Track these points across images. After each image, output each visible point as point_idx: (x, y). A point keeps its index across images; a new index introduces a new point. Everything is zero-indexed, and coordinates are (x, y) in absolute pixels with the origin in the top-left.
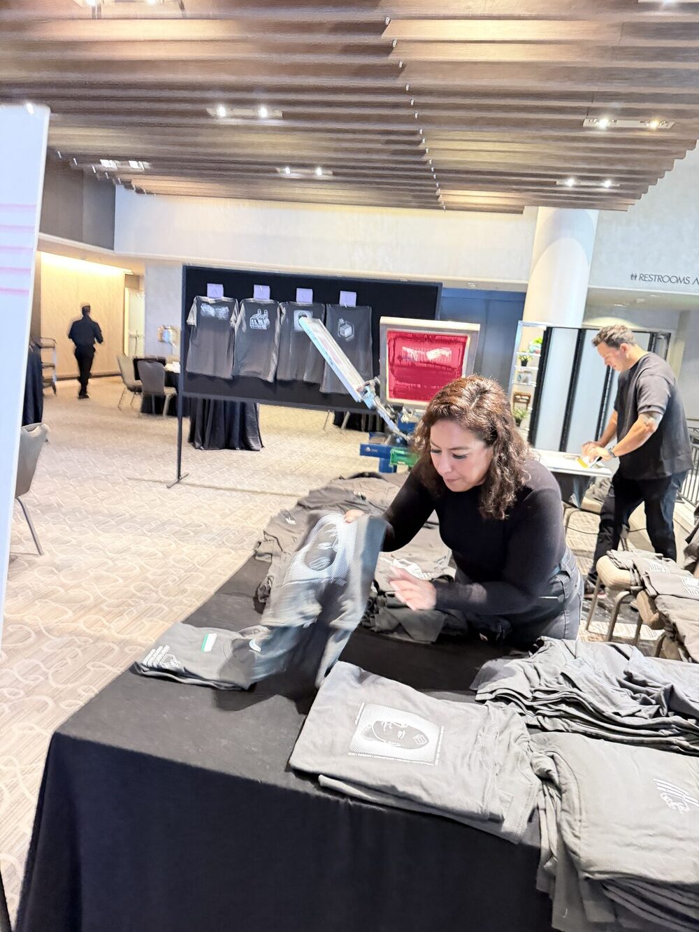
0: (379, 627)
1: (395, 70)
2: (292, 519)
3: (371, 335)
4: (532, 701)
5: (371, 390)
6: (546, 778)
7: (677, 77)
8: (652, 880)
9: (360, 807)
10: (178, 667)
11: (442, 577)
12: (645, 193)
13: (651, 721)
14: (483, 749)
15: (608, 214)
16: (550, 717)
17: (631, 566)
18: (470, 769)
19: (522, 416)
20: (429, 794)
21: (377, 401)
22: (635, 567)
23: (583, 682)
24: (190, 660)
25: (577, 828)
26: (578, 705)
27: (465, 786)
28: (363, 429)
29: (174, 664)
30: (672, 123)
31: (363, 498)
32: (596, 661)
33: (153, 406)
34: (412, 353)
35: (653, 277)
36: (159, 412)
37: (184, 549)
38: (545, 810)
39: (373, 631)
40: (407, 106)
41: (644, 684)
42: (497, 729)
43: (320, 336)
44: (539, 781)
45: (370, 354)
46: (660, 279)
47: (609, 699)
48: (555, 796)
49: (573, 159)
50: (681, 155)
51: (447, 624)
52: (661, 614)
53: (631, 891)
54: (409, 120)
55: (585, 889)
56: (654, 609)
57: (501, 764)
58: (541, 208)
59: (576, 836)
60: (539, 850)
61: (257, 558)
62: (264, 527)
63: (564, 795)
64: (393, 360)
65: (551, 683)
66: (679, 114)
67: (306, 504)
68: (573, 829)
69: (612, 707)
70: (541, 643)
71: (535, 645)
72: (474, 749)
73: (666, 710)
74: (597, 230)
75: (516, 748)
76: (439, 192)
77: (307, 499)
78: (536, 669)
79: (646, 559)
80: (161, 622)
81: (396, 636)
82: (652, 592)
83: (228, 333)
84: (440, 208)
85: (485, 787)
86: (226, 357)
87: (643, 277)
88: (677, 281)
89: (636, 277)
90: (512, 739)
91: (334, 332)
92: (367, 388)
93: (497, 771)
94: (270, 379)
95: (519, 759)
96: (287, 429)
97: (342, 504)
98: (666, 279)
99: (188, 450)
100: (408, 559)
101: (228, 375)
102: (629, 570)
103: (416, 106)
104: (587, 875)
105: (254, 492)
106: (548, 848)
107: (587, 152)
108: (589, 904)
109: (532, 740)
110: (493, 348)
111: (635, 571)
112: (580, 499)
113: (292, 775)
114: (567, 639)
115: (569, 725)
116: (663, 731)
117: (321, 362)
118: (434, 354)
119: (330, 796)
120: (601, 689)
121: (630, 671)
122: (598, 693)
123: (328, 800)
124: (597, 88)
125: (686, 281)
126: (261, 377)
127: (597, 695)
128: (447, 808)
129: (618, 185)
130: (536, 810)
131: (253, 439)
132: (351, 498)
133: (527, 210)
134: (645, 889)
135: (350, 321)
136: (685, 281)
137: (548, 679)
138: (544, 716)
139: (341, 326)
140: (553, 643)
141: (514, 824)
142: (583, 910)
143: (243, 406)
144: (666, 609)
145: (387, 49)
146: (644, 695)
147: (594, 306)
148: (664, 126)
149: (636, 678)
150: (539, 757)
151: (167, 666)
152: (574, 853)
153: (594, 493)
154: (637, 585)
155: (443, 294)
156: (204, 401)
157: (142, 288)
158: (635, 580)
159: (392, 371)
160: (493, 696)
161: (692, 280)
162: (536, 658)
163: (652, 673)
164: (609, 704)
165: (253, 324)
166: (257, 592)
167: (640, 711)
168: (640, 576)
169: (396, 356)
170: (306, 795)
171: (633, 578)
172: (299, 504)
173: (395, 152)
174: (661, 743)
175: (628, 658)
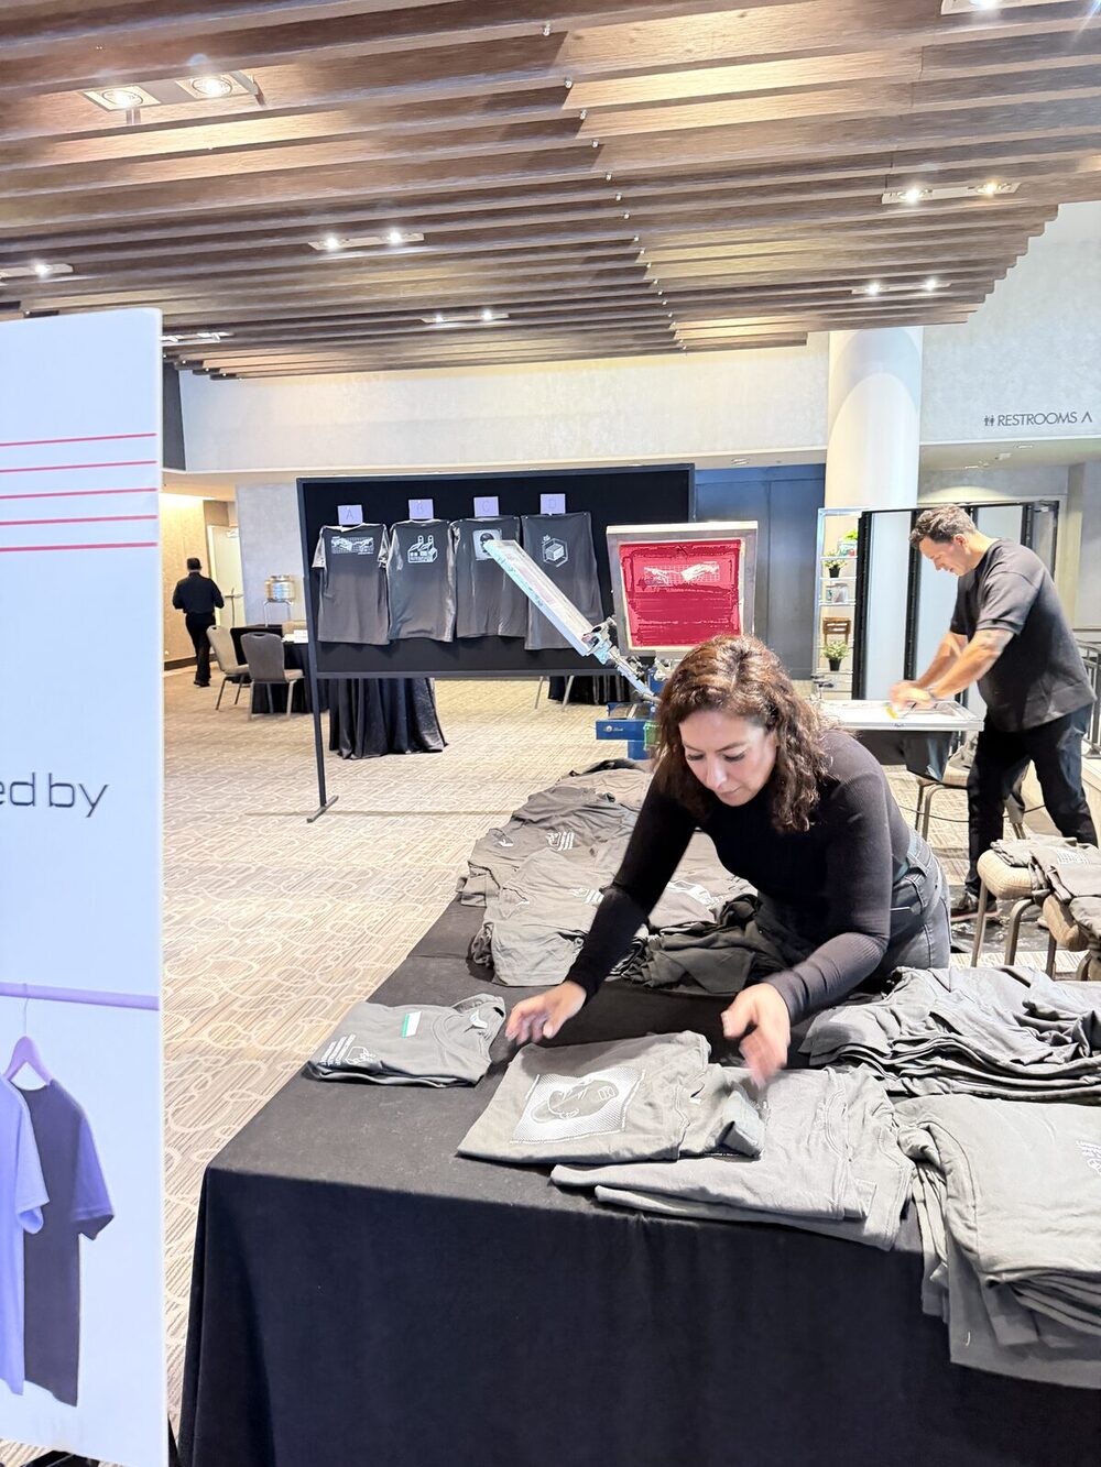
0: (655, 980)
1: (589, 154)
2: (509, 841)
3: (593, 554)
4: (892, 1058)
5: (603, 636)
6: (921, 1159)
7: (1015, 116)
8: (1082, 1272)
9: (659, 1224)
10: (371, 1061)
11: (741, 899)
12: (991, 291)
13: (1066, 1066)
14: (826, 1127)
15: (938, 330)
16: (920, 1077)
17: (1028, 860)
18: (810, 1155)
19: (840, 654)
20: (755, 1194)
21: (614, 652)
22: (1035, 860)
23: (963, 1022)
24: (388, 1051)
25: (971, 1218)
26: (960, 1055)
27: (805, 1177)
28: (596, 701)
29: (364, 1059)
30: (1016, 186)
31: (611, 799)
32: (981, 995)
33: (270, 701)
34: (660, 574)
35: (1020, 418)
36: (280, 709)
37: (346, 911)
38: (924, 1202)
39: (648, 986)
40: (611, 203)
41: (1053, 1017)
42: (846, 1098)
43: (518, 564)
44: (912, 1164)
45: (595, 585)
46: (1031, 419)
47: (1004, 1042)
48: (937, 1182)
49: (872, 254)
50: (1038, 229)
51: (757, 965)
52: (1080, 925)
53: (1054, 1293)
54: (617, 224)
55: (991, 1299)
56: (1070, 919)
57: (855, 1145)
58: (833, 333)
59: (970, 1228)
60: (920, 1257)
61: (463, 902)
62: (468, 855)
63: (948, 1177)
64: (633, 588)
65: (917, 1030)
66: (1025, 169)
67: (527, 816)
68: (966, 1219)
69: (1010, 1053)
70: (898, 976)
71: (889, 981)
72: (813, 1127)
73: (1087, 1049)
74: (924, 357)
75: (873, 1122)
76: (674, 326)
77: (525, 808)
78: (893, 1013)
79: (1050, 847)
80: (326, 1022)
81: (682, 989)
82: (1064, 895)
83: (376, 577)
84: (679, 350)
85: (834, 1176)
86: (376, 613)
87: (1003, 420)
88: (1058, 420)
89: (992, 421)
90: (867, 1111)
91: (536, 555)
92: (597, 635)
93: (850, 1156)
94: (447, 638)
95: (880, 1137)
96: (479, 712)
97: (580, 810)
98: (1040, 419)
99: (333, 762)
100: (689, 879)
101: (381, 639)
102: (1026, 866)
103: (625, 202)
104: (992, 1277)
105: (441, 813)
106: (933, 1252)
107: (891, 242)
108: (999, 1322)
109: (896, 1111)
110: (783, 555)
111: (1036, 867)
112: (941, 769)
113: (557, 1192)
114: (935, 967)
115: (949, 1085)
116: (1086, 1077)
117: (522, 602)
118: (691, 573)
119: (615, 1214)
120: (990, 1029)
121: (1032, 1001)
122: (987, 1036)
123: (611, 1219)
124: (896, 146)
125: (1071, 419)
126: (433, 637)
127: (986, 1039)
128: (782, 1210)
129: (948, 285)
130: (911, 1203)
131: (430, 734)
132: (592, 800)
133: (811, 337)
134: (1075, 1288)
135: (560, 537)
136: (1069, 418)
137: (912, 1025)
138: (911, 1077)
139: (547, 546)
140: (915, 974)
141: (881, 1223)
142: (992, 1333)
143: (409, 682)
144: (1085, 917)
145: (573, 125)
146: (1054, 1033)
147: (932, 473)
148: (1005, 191)
149: (1041, 1011)
150: (909, 1131)
151: (355, 1062)
152: (970, 1250)
153: (963, 758)
154: (1041, 888)
155: (698, 480)
156: (349, 681)
157: (233, 521)
158: (1038, 880)
159: (632, 604)
160: (834, 1058)
161: (1080, 417)
162: (894, 999)
163: (1065, 1001)
164: (1004, 1049)
165: (412, 557)
166: (470, 949)
167: (1051, 1054)
168: (1044, 873)
169: (636, 583)
170: (581, 1216)
171: (1034, 878)
172: (516, 818)
173: (600, 274)
174: (1085, 1095)
175: (1028, 985)
